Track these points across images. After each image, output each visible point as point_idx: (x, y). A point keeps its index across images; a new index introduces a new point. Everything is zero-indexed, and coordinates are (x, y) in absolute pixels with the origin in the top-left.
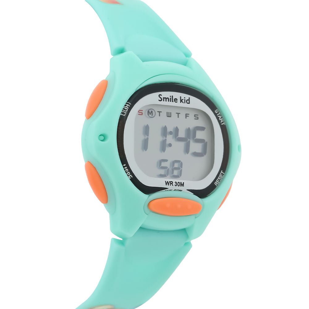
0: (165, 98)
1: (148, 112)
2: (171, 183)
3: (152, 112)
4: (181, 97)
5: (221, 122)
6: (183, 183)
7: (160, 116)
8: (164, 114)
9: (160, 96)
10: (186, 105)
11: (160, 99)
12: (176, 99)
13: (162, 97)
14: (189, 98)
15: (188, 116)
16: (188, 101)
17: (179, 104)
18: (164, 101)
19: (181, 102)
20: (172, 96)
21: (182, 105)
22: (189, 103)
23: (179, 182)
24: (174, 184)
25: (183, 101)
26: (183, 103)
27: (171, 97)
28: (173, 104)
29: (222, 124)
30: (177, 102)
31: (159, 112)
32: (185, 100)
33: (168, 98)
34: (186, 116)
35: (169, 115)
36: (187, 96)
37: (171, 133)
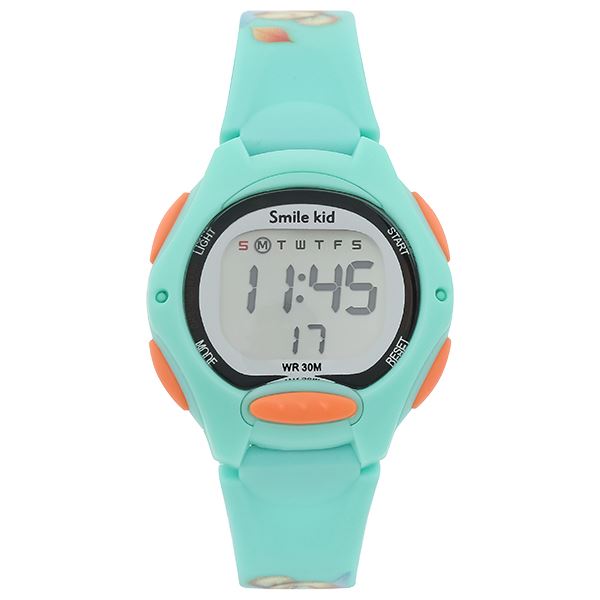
0: (284, 216)
2: (295, 366)
3: (266, 243)
4: (315, 212)
5: (400, 250)
6: (320, 364)
7: (281, 249)
8: (290, 245)
9: (274, 214)
10: (326, 225)
11: (273, 220)
12: (306, 217)
13: (277, 215)
14: (333, 212)
15: (340, 245)
16: (331, 218)
17: (311, 224)
18: (280, 222)
19: (315, 221)
20: (298, 212)
21: (319, 226)
22: (333, 221)
23: (310, 364)
24: (301, 367)
25: (321, 219)
26: (321, 222)
27: (296, 214)
28: (301, 225)
29: (402, 253)
30: (307, 221)
31: (281, 242)
32: (324, 216)
33: (289, 216)
34: (336, 245)
35: (301, 246)
36: (328, 210)
37: (302, 277)
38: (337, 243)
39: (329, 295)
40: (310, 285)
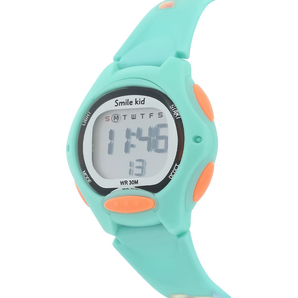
0: (121, 102)
1: (115, 117)
2: (126, 182)
3: (118, 117)
4: (136, 99)
5: (176, 117)
6: (137, 180)
7: (125, 119)
8: (129, 117)
9: (117, 101)
10: (141, 106)
11: (116, 104)
12: (131, 102)
13: (118, 102)
14: (144, 98)
15: (152, 115)
16: (143, 102)
17: (134, 106)
18: (119, 105)
19: (136, 104)
20: (128, 99)
21: (137, 106)
22: (144, 104)
23: (133, 181)
24: (129, 183)
25: (138, 102)
26: (138, 104)
27: (127, 101)
28: (129, 107)
29: (177, 118)
30: (132, 104)
31: (125, 116)
32: (140, 101)
33: (124, 102)
34: (150, 116)
35: (134, 117)
36: (142, 97)
37: (133, 134)
38: (151, 115)
39: (146, 143)
40: (137, 138)
